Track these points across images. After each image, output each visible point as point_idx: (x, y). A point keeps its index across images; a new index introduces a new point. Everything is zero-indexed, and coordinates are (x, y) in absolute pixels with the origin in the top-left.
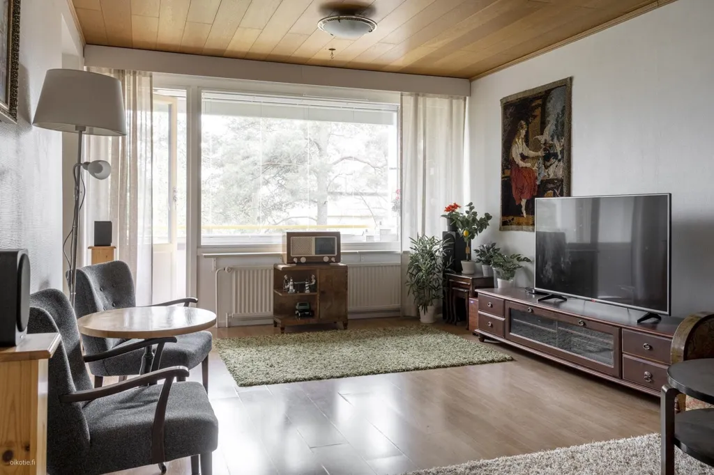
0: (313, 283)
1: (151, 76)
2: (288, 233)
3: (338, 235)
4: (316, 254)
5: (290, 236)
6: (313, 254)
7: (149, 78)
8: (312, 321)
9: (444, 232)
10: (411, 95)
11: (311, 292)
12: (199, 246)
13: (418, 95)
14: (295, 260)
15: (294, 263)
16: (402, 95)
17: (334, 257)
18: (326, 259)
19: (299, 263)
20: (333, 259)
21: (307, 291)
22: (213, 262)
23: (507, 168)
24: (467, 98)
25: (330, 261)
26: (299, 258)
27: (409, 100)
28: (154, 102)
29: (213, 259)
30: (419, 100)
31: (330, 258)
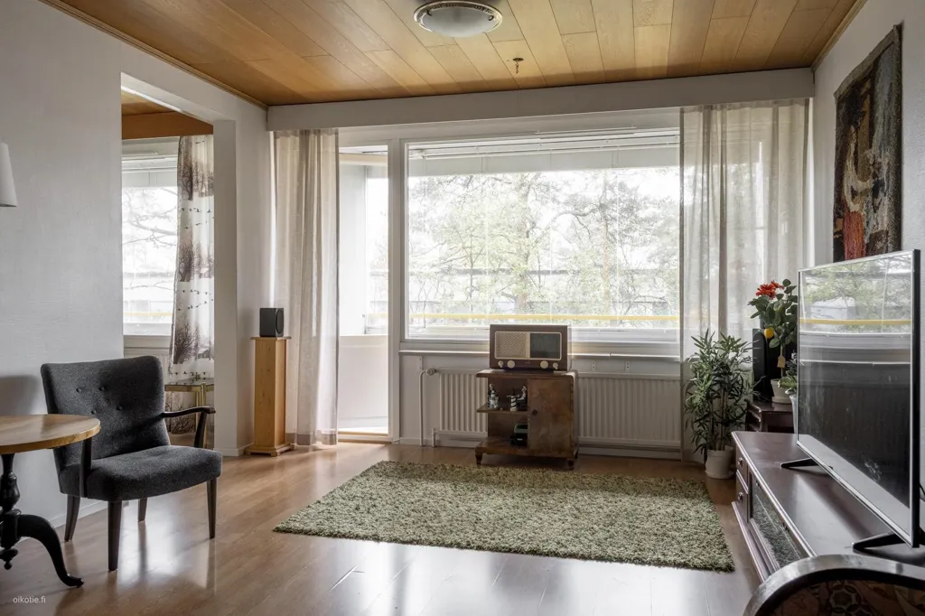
0: (522, 398)
1: (337, 133)
2: (491, 326)
3: (564, 330)
4: (531, 357)
5: (494, 329)
6: (528, 356)
7: (334, 136)
8: (521, 452)
9: (754, 330)
10: (700, 110)
11: (519, 410)
12: (402, 340)
13: (712, 108)
14: (500, 364)
15: (499, 368)
16: (682, 112)
17: (556, 362)
18: (544, 365)
19: (506, 368)
20: (555, 366)
21: (513, 409)
22: (418, 362)
23: (840, 217)
24: (811, 99)
25: (550, 370)
26: (505, 362)
27: (695, 119)
28: (341, 163)
29: (418, 358)
30: (713, 116)
31: (550, 363)
